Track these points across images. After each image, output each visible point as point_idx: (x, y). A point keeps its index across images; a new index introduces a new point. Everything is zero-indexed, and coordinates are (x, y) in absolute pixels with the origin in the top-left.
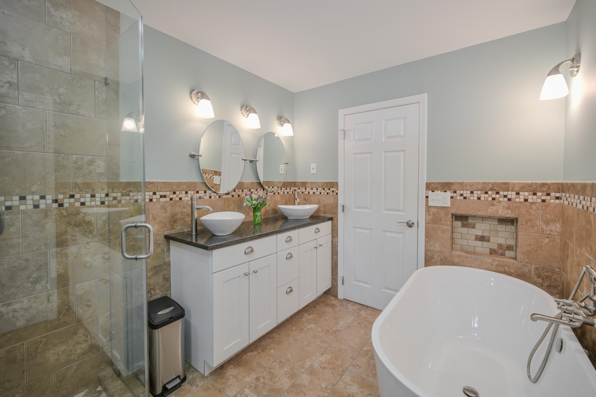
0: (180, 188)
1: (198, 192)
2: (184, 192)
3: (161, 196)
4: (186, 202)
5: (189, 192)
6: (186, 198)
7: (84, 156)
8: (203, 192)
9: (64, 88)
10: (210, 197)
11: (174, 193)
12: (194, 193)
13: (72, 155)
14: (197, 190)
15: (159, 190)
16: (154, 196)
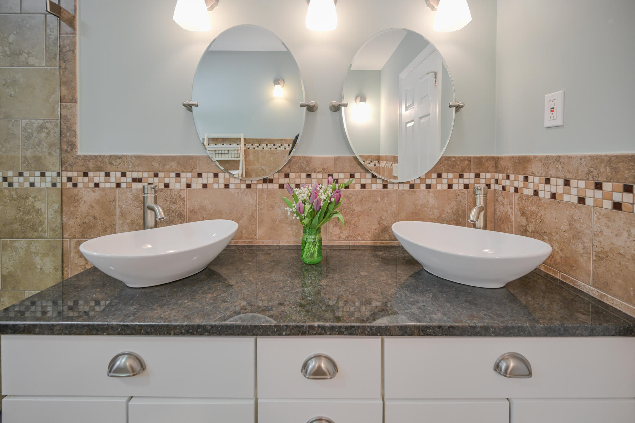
0: (166, 167)
1: (200, 175)
2: (173, 175)
3: (134, 180)
4: (176, 193)
5: (183, 175)
6: (178, 186)
7: (34, 121)
8: (211, 175)
9: (14, 34)
10: (227, 186)
11: (156, 175)
12: (192, 177)
13: (22, 119)
14: (198, 170)
15: (130, 169)
16: (123, 179)
